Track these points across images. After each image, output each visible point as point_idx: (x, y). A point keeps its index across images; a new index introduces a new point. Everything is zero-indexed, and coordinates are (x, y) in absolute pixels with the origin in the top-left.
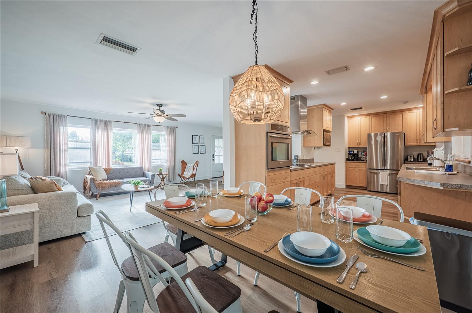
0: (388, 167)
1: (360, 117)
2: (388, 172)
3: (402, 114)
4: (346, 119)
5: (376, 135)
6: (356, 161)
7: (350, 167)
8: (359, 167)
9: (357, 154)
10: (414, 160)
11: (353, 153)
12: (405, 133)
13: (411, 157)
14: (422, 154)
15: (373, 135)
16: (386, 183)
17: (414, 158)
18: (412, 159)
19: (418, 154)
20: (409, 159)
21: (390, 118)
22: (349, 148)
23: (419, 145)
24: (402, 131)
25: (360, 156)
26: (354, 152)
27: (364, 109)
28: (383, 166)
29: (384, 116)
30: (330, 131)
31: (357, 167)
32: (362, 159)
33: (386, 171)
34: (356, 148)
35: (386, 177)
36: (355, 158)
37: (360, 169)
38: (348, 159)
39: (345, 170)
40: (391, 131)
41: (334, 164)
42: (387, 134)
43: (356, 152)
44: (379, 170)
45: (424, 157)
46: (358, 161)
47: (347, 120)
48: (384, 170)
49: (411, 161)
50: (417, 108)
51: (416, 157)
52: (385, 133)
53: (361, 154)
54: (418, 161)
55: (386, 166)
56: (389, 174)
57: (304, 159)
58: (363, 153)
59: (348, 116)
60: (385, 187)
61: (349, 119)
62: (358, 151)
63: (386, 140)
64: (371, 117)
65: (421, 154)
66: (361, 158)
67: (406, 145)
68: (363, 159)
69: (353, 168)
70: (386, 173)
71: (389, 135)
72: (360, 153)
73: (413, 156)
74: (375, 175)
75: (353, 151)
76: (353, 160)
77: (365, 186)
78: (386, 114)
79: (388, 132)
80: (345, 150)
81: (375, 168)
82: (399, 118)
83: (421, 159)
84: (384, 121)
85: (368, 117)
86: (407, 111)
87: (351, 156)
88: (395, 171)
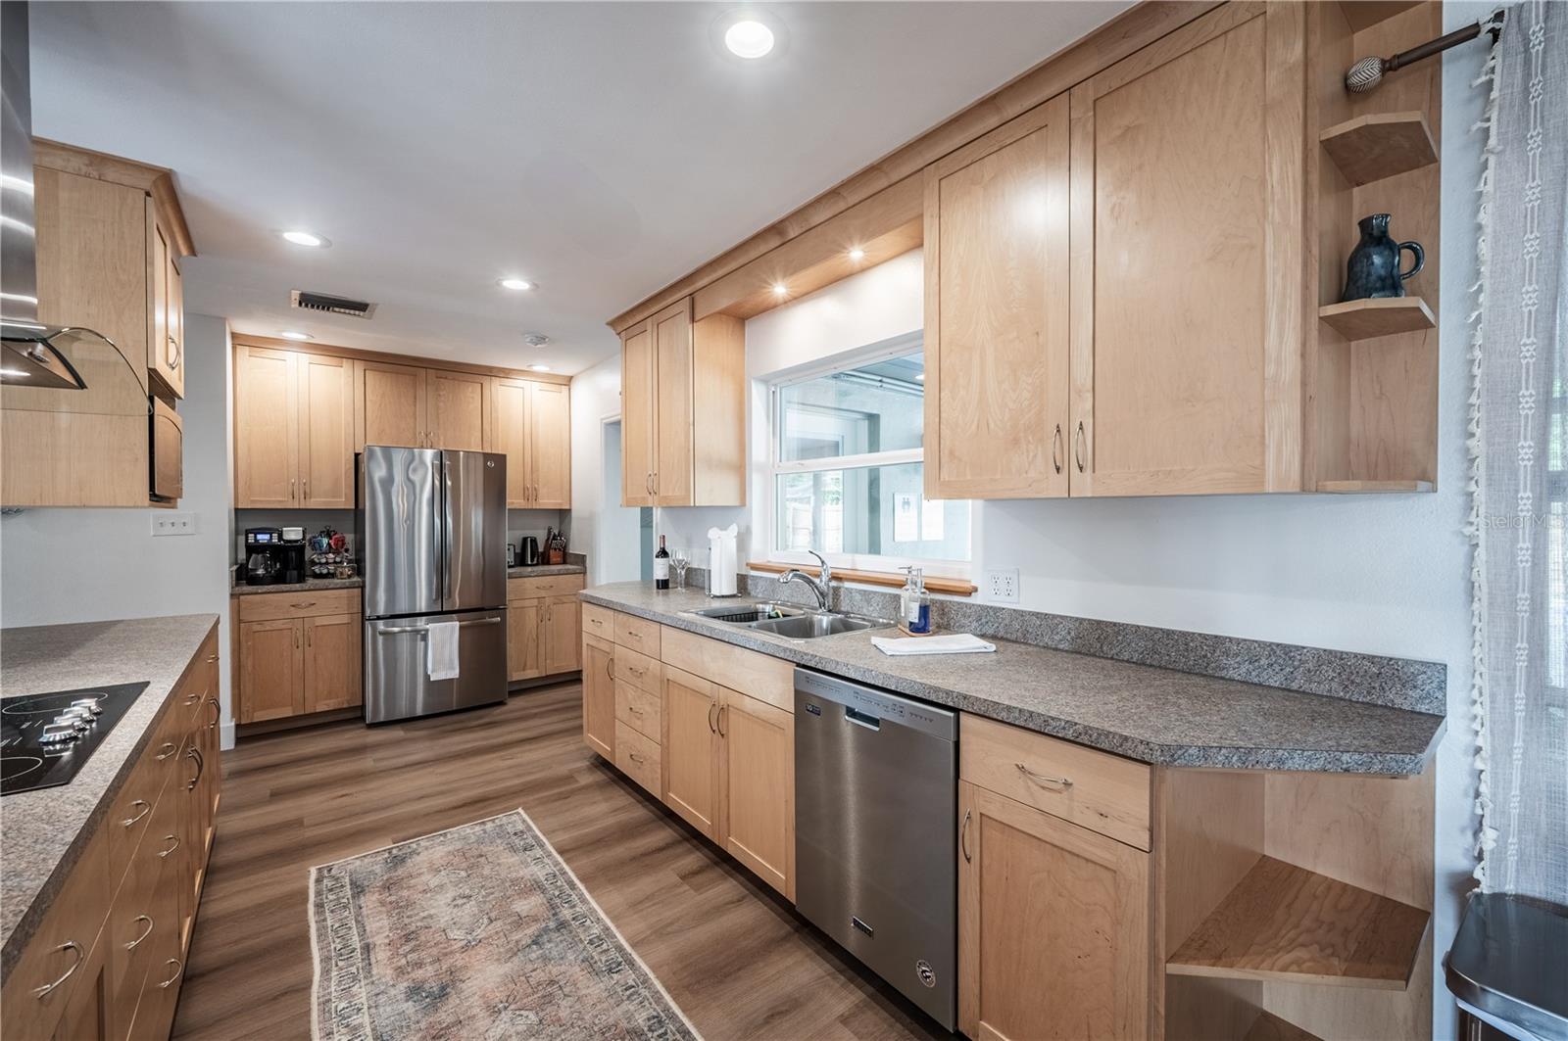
0: (457, 601)
1: (305, 356)
2: (459, 620)
3: (482, 384)
7: (260, 622)
8: (312, 611)
10: (516, 562)
11: (274, 541)
14: (536, 539)
16: (453, 669)
17: (515, 554)
18: (513, 559)
19: (525, 539)
23: (529, 507)
25: (311, 553)
26: (286, 537)
28: (435, 597)
29: (415, 375)
31: (302, 613)
33: (455, 620)
34: (291, 515)
35: (451, 644)
36: (286, 567)
37: (319, 622)
38: (245, 577)
40: (445, 444)
43: (293, 533)
44: (423, 620)
46: (305, 585)
48: (443, 613)
51: (518, 549)
53: (315, 545)
54: (522, 564)
58: (324, 542)
59: (235, 335)
62: (304, 532)
63: (449, 483)
64: (359, 366)
65: (532, 541)
66: (318, 564)
69: (279, 625)
70: (451, 628)
71: (460, 461)
75: (279, 532)
76: (276, 579)
80: (230, 522)
81: (404, 611)
82: (471, 395)
84: (415, 398)
85: (346, 363)
87: (266, 560)
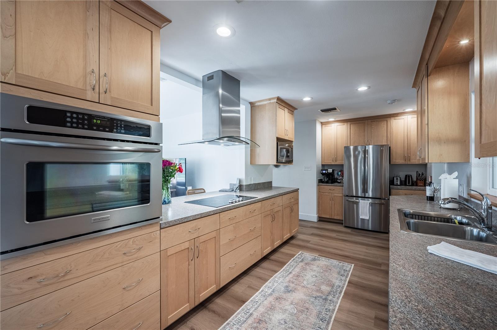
0: (370, 194)
1: (337, 124)
2: (370, 201)
3: (387, 121)
4: (318, 126)
5: (355, 149)
6: (330, 184)
7: (323, 193)
8: (334, 192)
9: (332, 174)
10: (401, 184)
11: (326, 172)
12: (390, 147)
13: (397, 179)
14: (411, 175)
15: (352, 147)
16: (367, 216)
17: (401, 181)
18: (399, 183)
19: (406, 176)
20: (395, 183)
21: (373, 127)
22: (323, 165)
23: (406, 163)
24: (386, 144)
25: (336, 176)
27: (339, 111)
28: (363, 192)
29: (364, 123)
30: (292, 141)
31: (331, 192)
32: (338, 181)
33: (368, 200)
34: (330, 166)
35: (367, 208)
36: (329, 179)
37: (336, 195)
38: (320, 181)
39: (317, 197)
40: (374, 143)
41: (297, 190)
42: (369, 148)
43: (330, 171)
44: (360, 199)
45: (413, 180)
46: (333, 185)
47: (321, 126)
48: (365, 197)
49: (397, 185)
50: (404, 114)
51: (403, 179)
52: (366, 146)
53: (338, 174)
54: (406, 185)
55: (367, 193)
56: (372, 205)
57: (252, 183)
58: (340, 173)
59: (321, 123)
60: (366, 222)
61: (323, 126)
62: (333, 171)
63: (367, 156)
64: (349, 124)
65: (409, 176)
66: (338, 179)
67: (391, 163)
68: (340, 181)
69: (327, 194)
70: (367, 203)
71: (370, 148)
72: (336, 172)
73: (400, 178)
74: (355, 205)
75: (327, 170)
76: (327, 182)
77: (341, 219)
78: (367, 121)
79: (369, 145)
80: (317, 168)
81: (354, 195)
82: (383, 125)
83: (409, 183)
84: (364, 130)
85: (346, 124)
86: (393, 118)
87: (325, 177)
88: (379, 200)
